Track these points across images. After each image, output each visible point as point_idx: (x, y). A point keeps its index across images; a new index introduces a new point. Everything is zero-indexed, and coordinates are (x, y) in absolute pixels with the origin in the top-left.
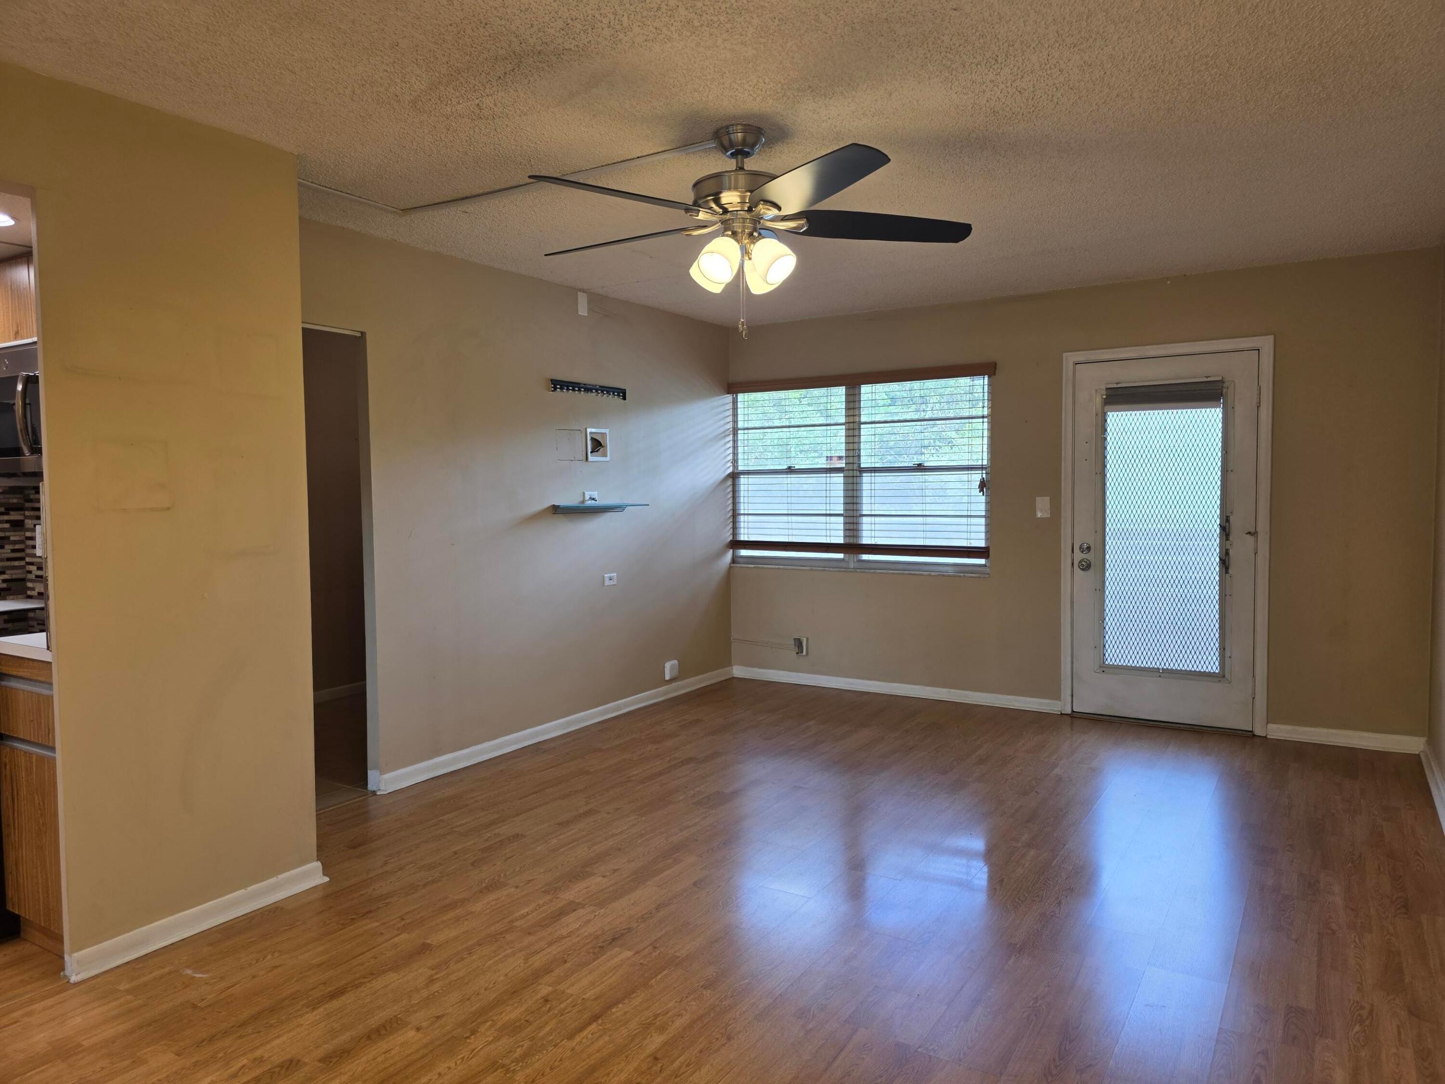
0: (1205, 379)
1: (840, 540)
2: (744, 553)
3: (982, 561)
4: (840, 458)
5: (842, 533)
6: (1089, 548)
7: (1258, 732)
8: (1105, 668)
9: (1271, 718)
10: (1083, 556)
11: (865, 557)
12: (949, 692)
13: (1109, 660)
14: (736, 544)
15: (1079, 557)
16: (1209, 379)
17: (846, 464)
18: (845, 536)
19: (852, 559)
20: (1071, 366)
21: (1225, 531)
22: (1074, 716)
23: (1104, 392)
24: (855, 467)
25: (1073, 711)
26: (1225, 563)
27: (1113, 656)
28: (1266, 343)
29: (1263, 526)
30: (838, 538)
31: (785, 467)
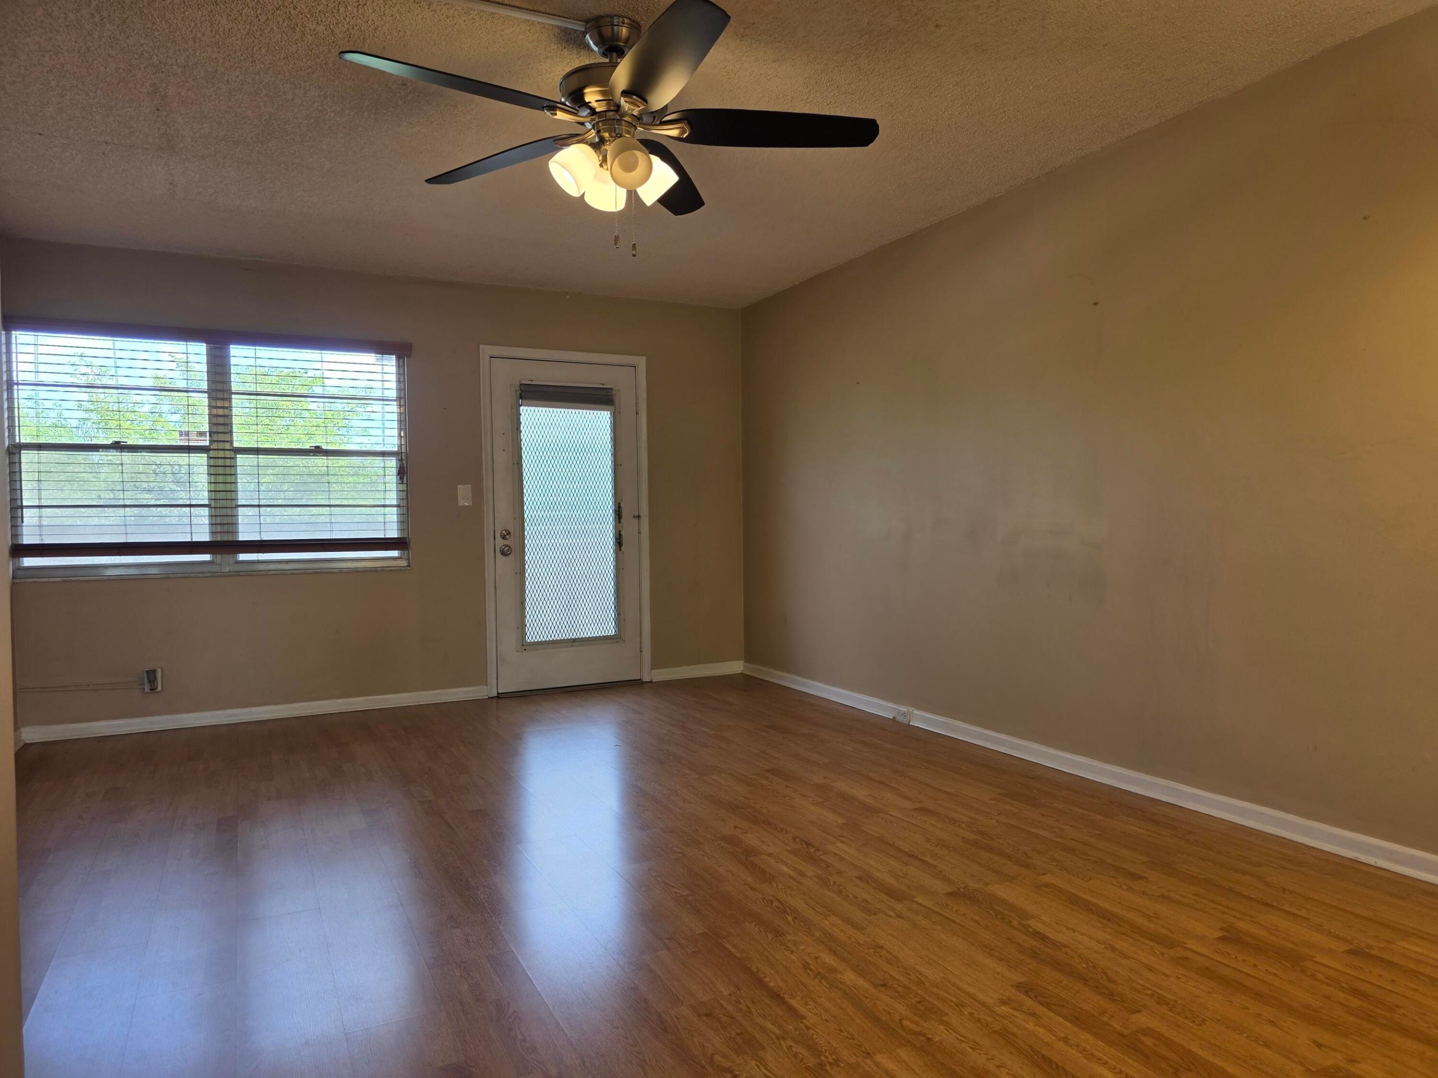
0: (601, 386)
1: (205, 537)
2: (29, 562)
3: (395, 553)
4: (201, 434)
5: (207, 529)
6: (509, 533)
7: (646, 679)
8: (526, 646)
9: (654, 667)
10: (505, 542)
11: (243, 557)
12: (367, 700)
13: (530, 638)
14: (20, 550)
15: (500, 542)
16: (604, 387)
17: (211, 441)
18: (212, 533)
19: (226, 562)
20: (488, 359)
21: (618, 514)
22: (500, 696)
23: (518, 388)
24: (227, 446)
25: (498, 693)
26: (619, 541)
27: (534, 634)
28: (641, 362)
29: (645, 511)
30: (203, 535)
31: (109, 442)
